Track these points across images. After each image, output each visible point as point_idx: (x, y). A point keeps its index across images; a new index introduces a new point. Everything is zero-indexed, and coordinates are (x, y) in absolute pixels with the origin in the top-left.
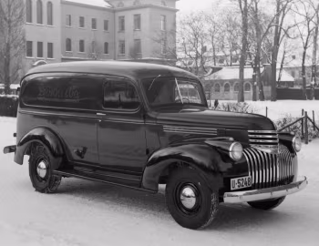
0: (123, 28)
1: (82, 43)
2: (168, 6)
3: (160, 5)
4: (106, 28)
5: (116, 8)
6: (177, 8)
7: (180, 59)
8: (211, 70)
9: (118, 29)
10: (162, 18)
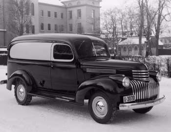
0: (71, 17)
1: (49, 25)
2: (96, 5)
3: (91, 4)
4: (62, 17)
5: (67, 6)
6: (100, 6)
7: (104, 34)
8: (121, 39)
9: (68, 17)
10: (93, 11)
